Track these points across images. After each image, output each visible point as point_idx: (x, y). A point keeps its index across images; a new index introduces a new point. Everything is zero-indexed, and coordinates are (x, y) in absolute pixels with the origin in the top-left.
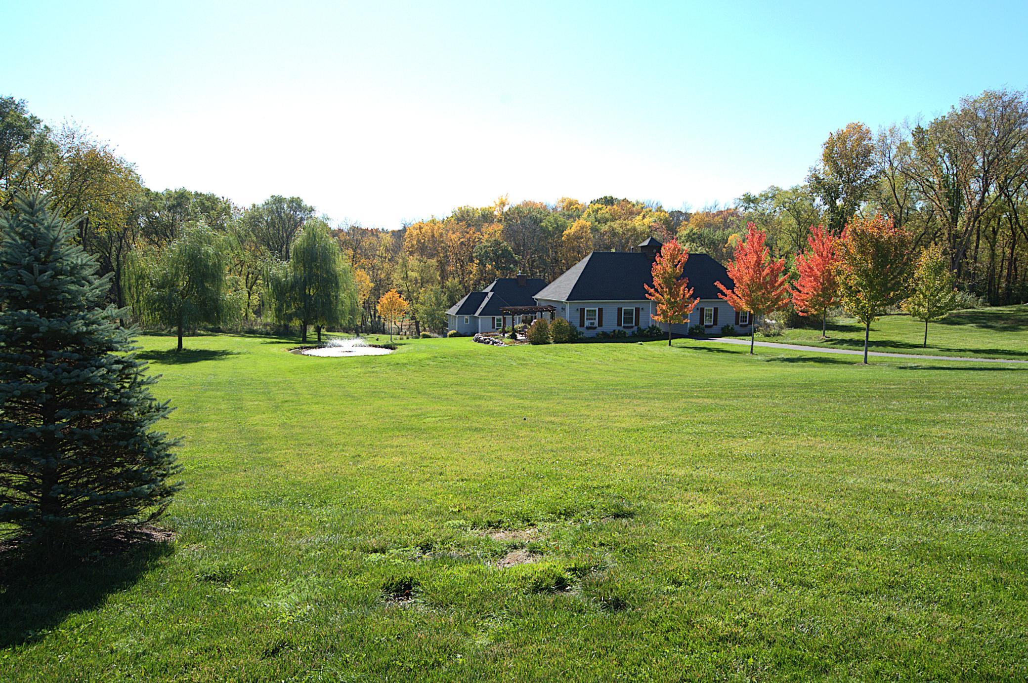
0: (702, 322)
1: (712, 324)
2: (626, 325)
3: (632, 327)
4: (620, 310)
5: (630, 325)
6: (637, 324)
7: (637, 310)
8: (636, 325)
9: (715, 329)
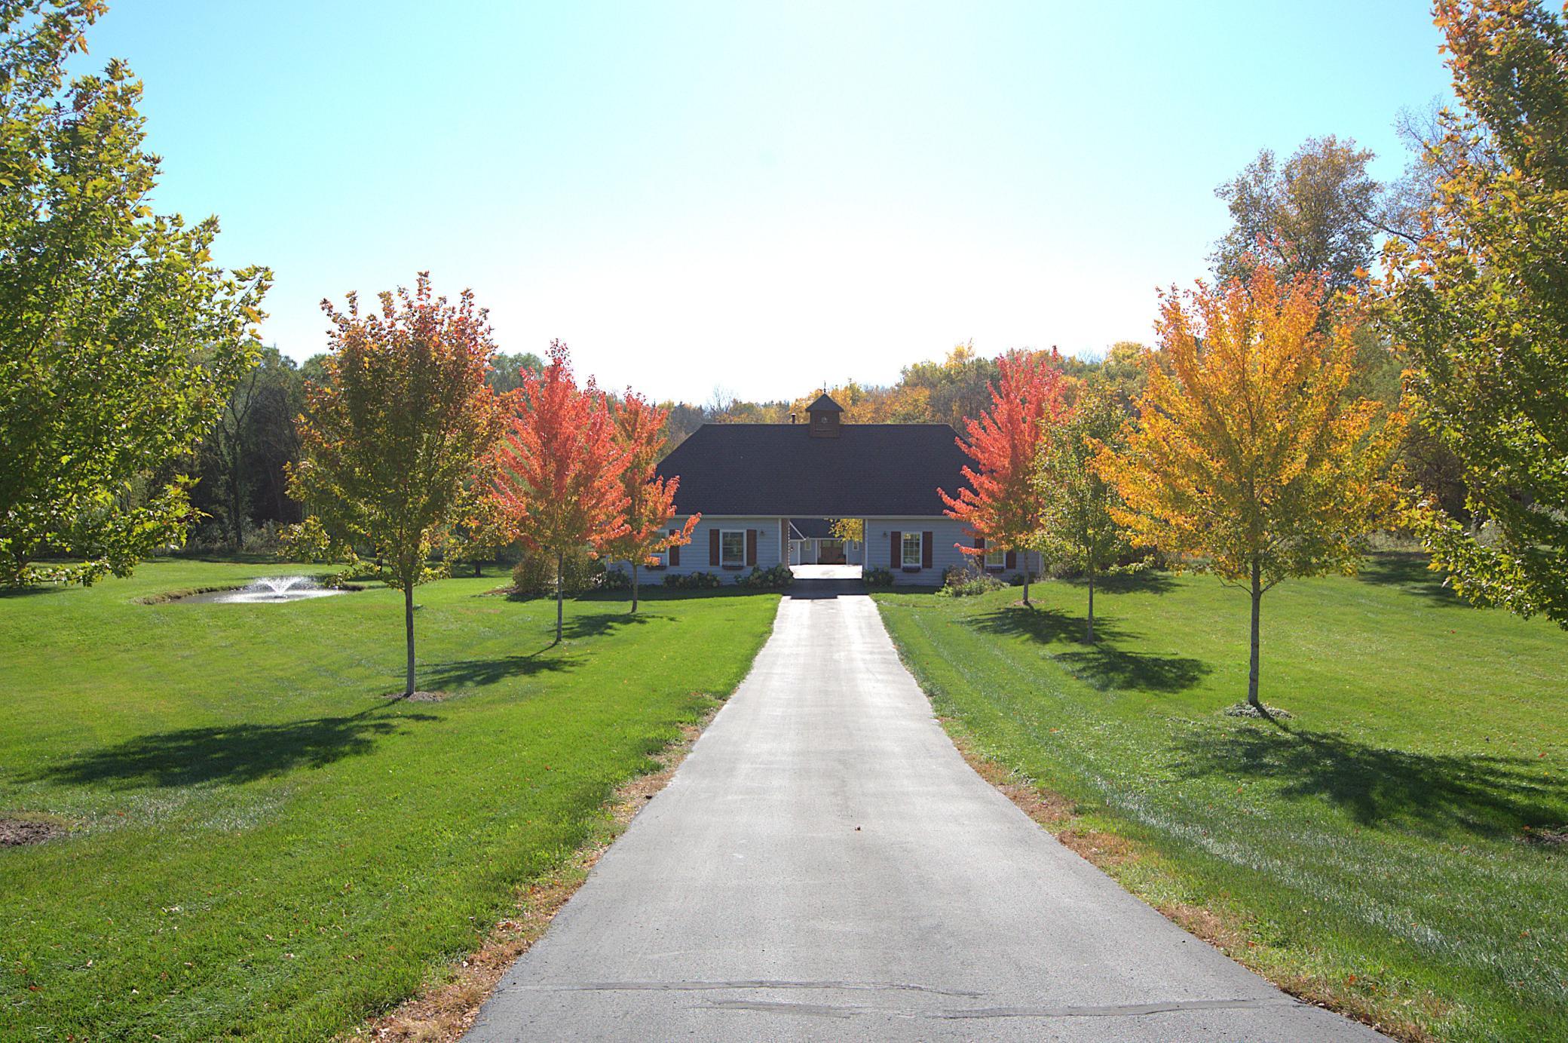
0: (895, 561)
1: (920, 564)
2: (729, 563)
3: (741, 568)
4: (714, 534)
5: (736, 563)
6: (752, 559)
7: (752, 535)
8: (748, 564)
9: (926, 577)
